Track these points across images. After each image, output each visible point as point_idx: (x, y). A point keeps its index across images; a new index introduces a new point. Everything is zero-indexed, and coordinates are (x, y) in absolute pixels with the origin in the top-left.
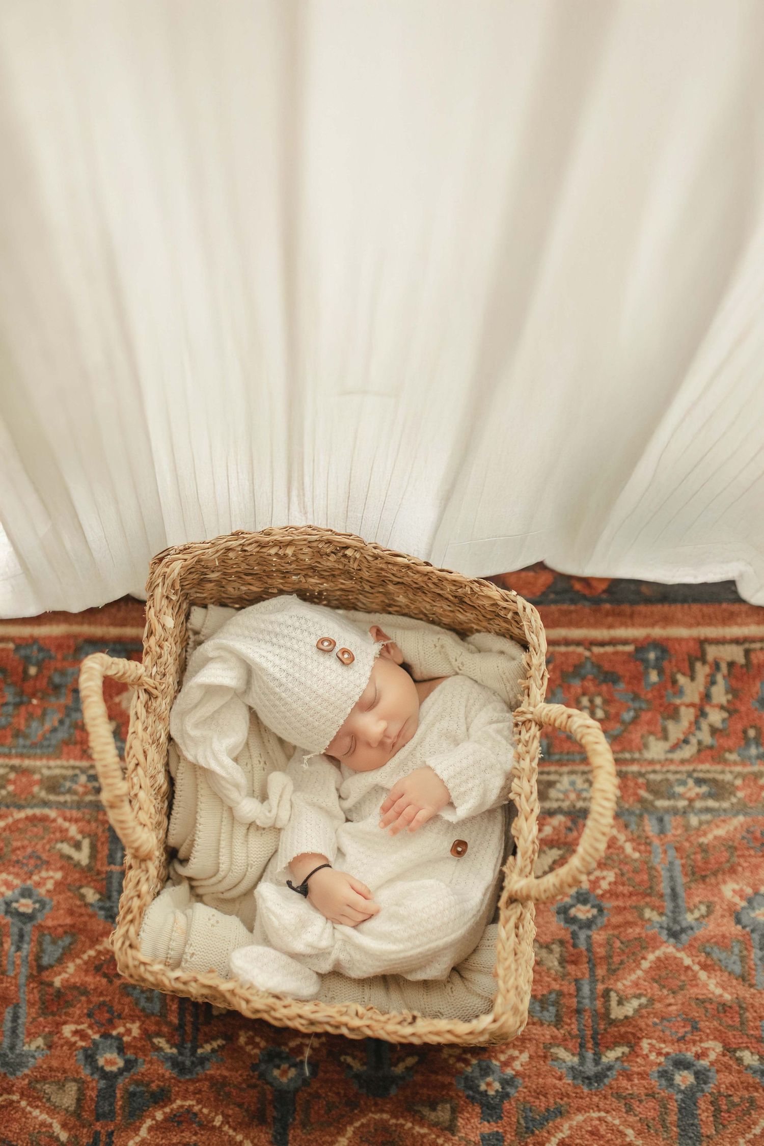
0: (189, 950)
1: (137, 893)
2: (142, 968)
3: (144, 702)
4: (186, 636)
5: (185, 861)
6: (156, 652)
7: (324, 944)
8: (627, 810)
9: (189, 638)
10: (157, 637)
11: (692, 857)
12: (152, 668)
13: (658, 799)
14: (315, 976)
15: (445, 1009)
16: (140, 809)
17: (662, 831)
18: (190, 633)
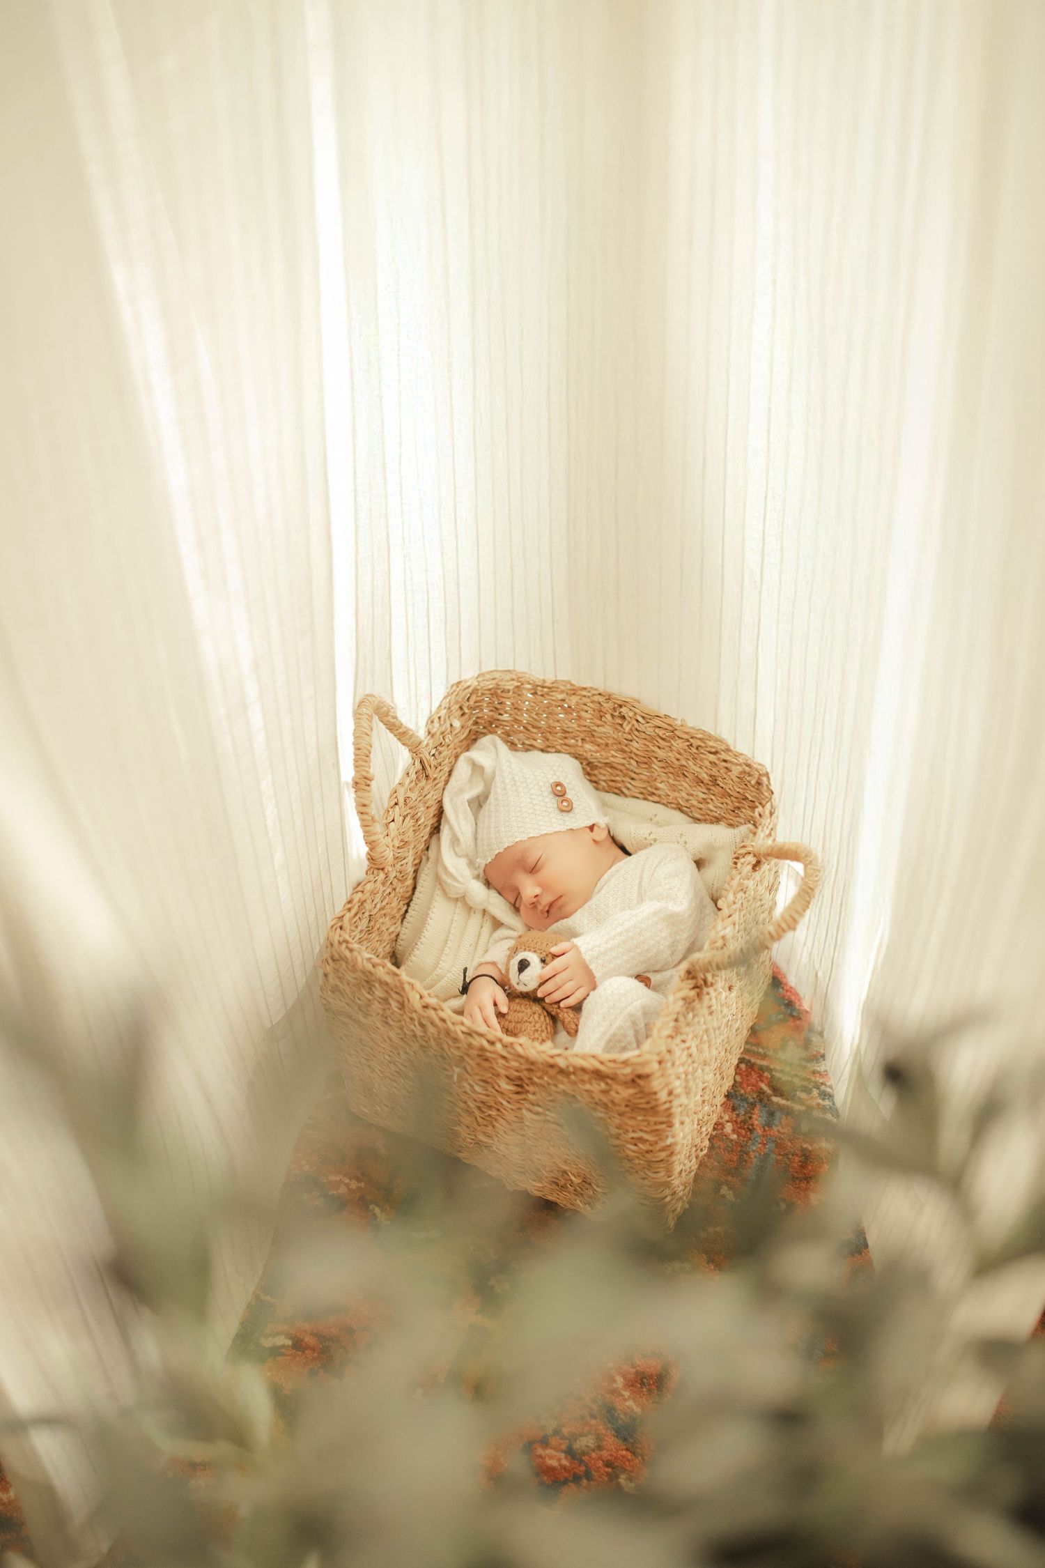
6: (439, 739)
8: (742, 1095)
10: (443, 729)
11: (790, 1156)
12: (432, 749)
13: (776, 1096)
17: (769, 1124)
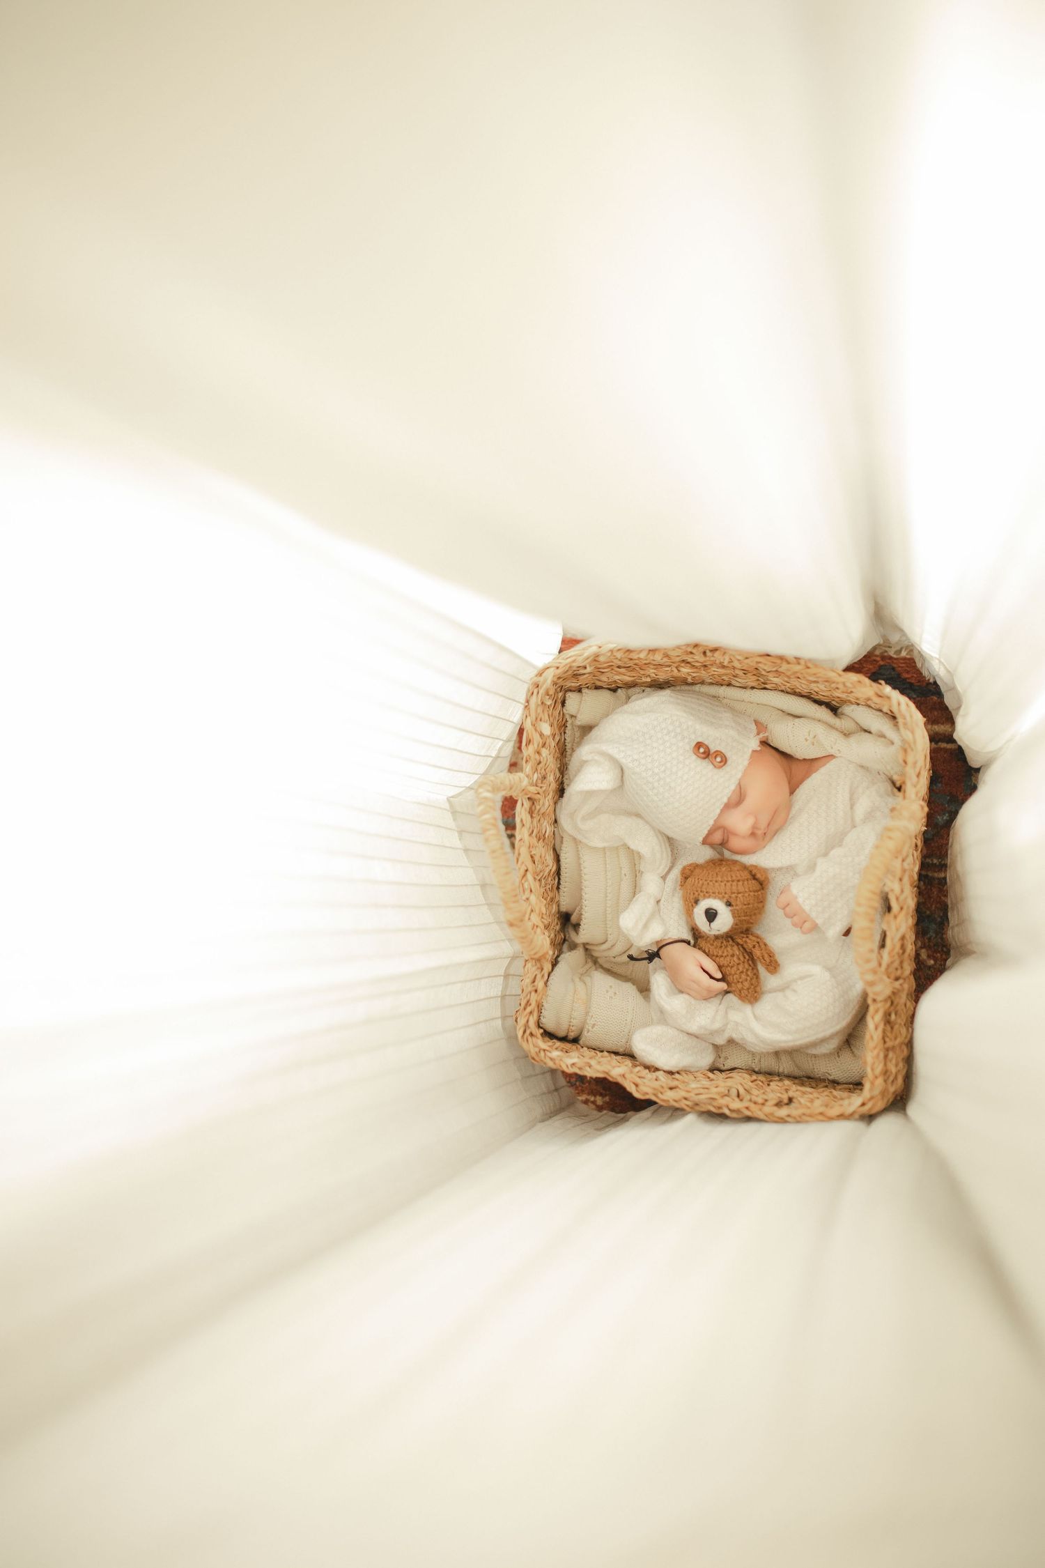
0: (590, 1022)
1: (534, 988)
2: (542, 1054)
3: (528, 809)
4: (564, 721)
5: (576, 926)
6: (536, 759)
7: (717, 1025)
9: (567, 721)
10: (536, 745)
12: (533, 775)
14: (711, 1046)
15: (833, 1071)
16: (532, 911)
18: (567, 717)
